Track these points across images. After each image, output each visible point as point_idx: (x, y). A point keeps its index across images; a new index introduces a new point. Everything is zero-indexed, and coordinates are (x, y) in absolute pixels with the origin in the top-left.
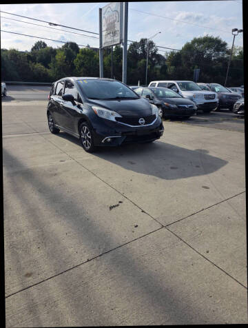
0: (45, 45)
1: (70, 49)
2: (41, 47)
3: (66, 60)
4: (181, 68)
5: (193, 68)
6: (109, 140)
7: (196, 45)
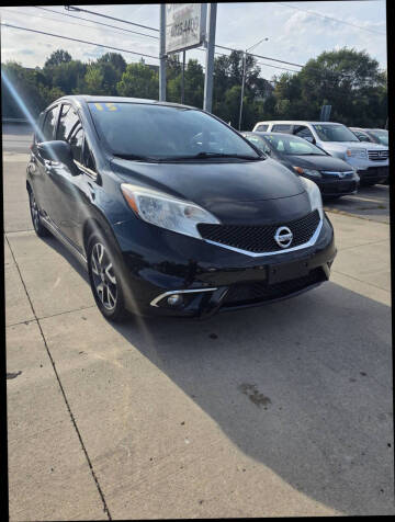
0: (68, 57)
1: (110, 64)
2: (61, 60)
3: (103, 83)
4: (300, 103)
5: (321, 104)
6: (175, 299)
7: (326, 64)
